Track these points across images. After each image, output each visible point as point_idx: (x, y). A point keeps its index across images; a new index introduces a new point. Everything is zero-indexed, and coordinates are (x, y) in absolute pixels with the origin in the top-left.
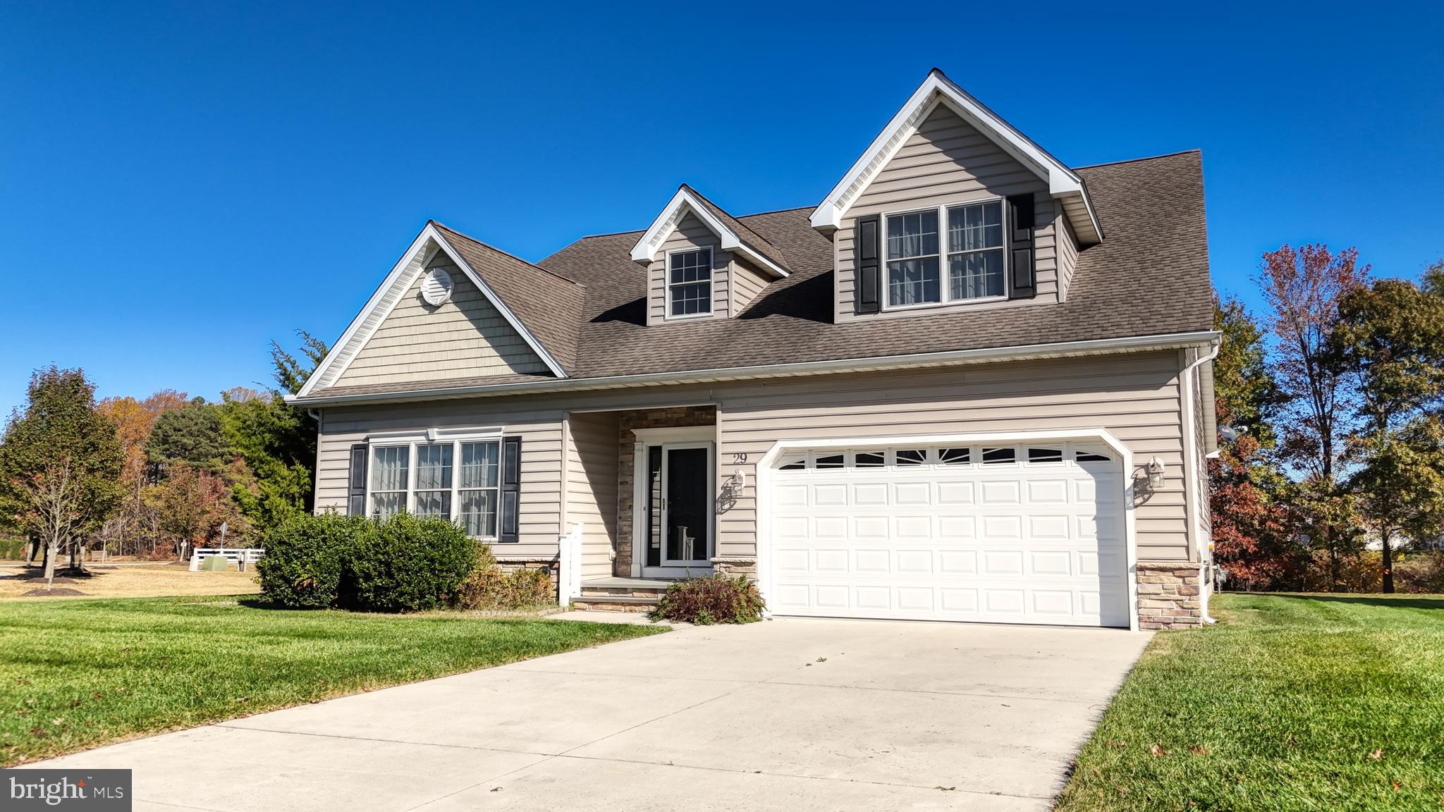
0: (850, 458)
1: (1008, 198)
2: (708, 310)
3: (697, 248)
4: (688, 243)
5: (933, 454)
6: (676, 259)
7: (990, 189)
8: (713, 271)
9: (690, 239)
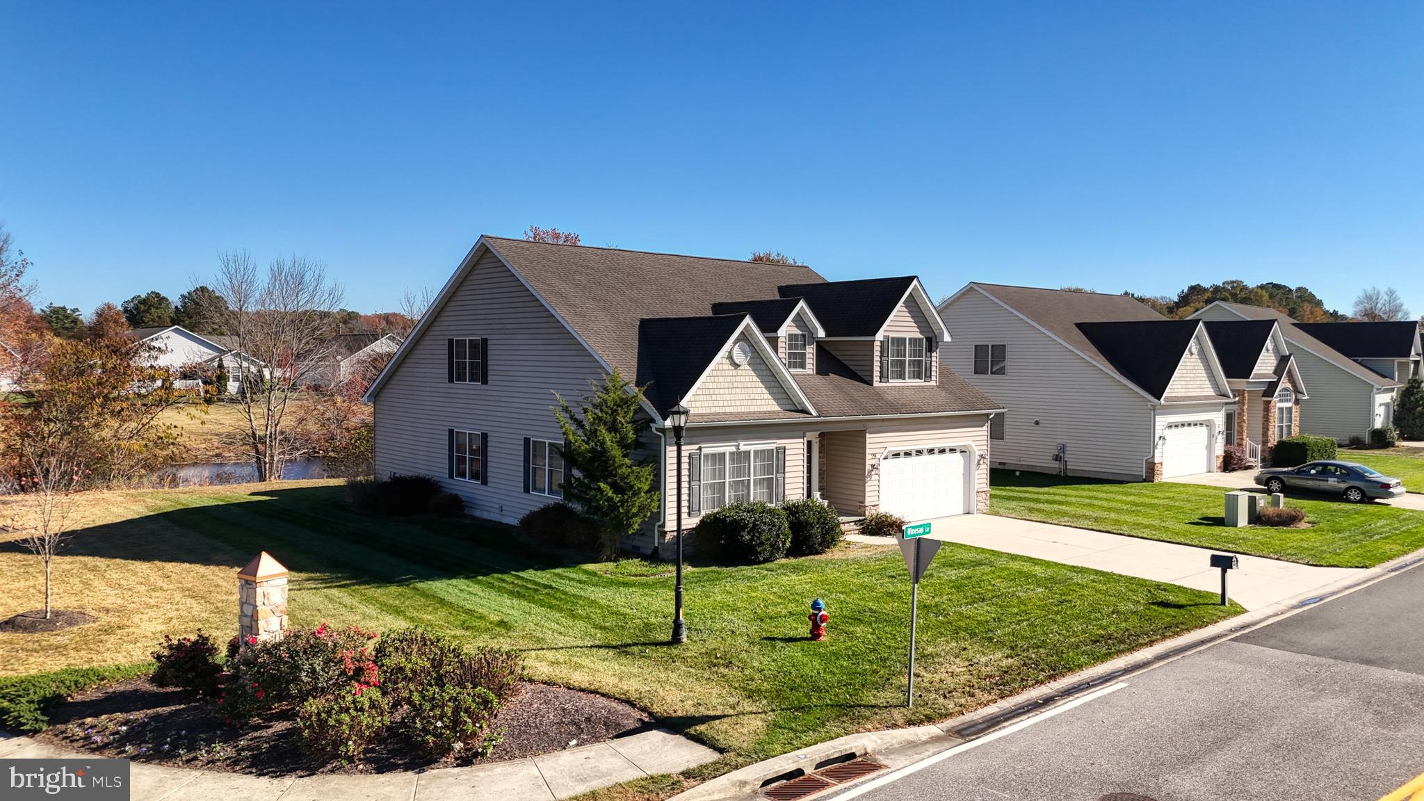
0: (902, 454)
1: (926, 338)
2: (805, 368)
3: (801, 333)
4: (796, 329)
5: (925, 452)
6: (791, 336)
7: (921, 332)
8: (807, 347)
9: (797, 327)
